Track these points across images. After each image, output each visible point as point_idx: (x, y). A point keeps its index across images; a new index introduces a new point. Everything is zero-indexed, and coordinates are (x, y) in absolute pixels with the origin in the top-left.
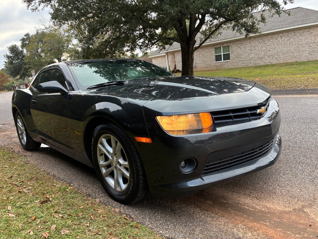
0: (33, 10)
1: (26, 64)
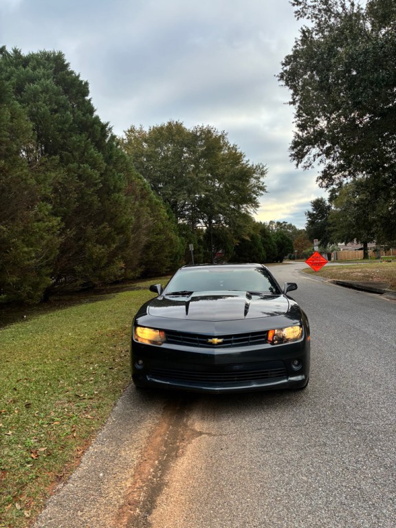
1: (329, 225)
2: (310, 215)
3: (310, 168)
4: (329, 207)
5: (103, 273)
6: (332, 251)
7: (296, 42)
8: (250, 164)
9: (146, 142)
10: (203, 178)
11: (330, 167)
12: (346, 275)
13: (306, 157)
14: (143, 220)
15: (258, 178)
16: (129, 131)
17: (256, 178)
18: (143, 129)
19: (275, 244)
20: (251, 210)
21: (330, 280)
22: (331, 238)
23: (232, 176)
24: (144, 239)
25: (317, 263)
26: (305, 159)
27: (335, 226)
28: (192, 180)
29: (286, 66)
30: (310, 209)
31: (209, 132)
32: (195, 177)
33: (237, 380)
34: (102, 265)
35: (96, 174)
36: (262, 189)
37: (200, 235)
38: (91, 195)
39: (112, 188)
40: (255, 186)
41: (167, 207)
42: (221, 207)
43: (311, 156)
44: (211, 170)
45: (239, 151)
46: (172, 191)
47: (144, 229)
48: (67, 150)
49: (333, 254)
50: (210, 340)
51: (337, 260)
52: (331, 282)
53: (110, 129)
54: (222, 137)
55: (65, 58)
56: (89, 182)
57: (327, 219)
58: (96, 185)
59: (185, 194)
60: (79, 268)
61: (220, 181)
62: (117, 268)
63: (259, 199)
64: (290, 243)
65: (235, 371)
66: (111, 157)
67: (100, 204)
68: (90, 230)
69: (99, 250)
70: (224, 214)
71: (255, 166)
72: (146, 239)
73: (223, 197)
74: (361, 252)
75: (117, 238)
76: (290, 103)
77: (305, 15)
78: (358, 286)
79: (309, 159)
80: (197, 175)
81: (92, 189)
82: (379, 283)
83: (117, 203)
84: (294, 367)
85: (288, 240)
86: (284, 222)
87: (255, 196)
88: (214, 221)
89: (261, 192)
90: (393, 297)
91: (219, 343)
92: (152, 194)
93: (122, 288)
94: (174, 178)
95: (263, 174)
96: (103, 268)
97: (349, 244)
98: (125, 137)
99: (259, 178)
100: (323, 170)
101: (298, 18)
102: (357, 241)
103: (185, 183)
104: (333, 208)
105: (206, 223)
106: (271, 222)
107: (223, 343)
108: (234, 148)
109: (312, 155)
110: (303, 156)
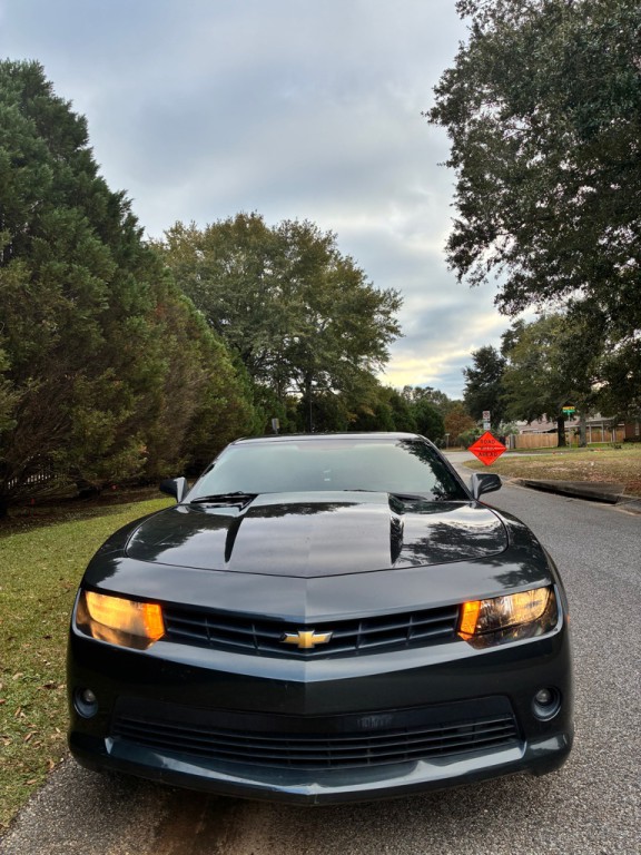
0: (473, 281)
1: (503, 391)
2: (471, 375)
3: (481, 283)
4: (502, 363)
5: (107, 464)
6: (507, 435)
7: (462, 48)
8: (375, 288)
9: (200, 248)
10: (297, 308)
11: (519, 278)
12: (539, 471)
13: (475, 263)
14: (189, 372)
15: (386, 313)
16: (172, 231)
17: (383, 313)
18: (197, 229)
19: (415, 423)
20: (375, 365)
21: (515, 479)
22: (506, 413)
23: (344, 306)
24: (190, 407)
25: (487, 452)
26: (473, 267)
27: (513, 392)
28: (278, 311)
29: (442, 94)
30: (472, 365)
31: (307, 231)
32: (283, 306)
33: (373, 760)
34: (105, 449)
35: (99, 286)
36: (394, 330)
37: (292, 406)
38: (87, 322)
39: (128, 309)
40: (382, 326)
41: (233, 356)
42: (325, 359)
43: (482, 262)
44: (309, 296)
45: (355, 267)
46: (244, 330)
47: (190, 389)
48: (41, 235)
49: (507, 439)
50: (291, 637)
51: (514, 449)
52: (517, 483)
53: (127, 205)
54: (328, 241)
55: (45, 73)
56: (84, 297)
57: (499, 381)
58: (98, 305)
59: (265, 335)
60: (58, 454)
61: (325, 314)
62: (133, 454)
63: (389, 348)
64: (439, 420)
65: (367, 733)
66: (127, 254)
67: (103, 340)
68: (81, 383)
69: (96, 421)
70: (332, 371)
71: (382, 292)
72: (194, 406)
73: (329, 342)
74: (555, 436)
75: (134, 399)
76: (449, 164)
77: (475, 10)
78: (567, 489)
79: (479, 267)
80: (286, 304)
81: (88, 312)
82: (601, 485)
83: (134, 334)
84: (541, 712)
85: (436, 416)
86: (428, 388)
87: (381, 341)
88: (314, 383)
89: (393, 335)
90: (636, 508)
91: (319, 647)
92: (208, 332)
93: (152, 492)
94: (248, 309)
95: (395, 306)
96: (107, 455)
97: (535, 422)
98: (166, 241)
99: (389, 313)
100: (506, 283)
101: (463, 15)
102: (548, 419)
103: (266, 316)
104: (508, 363)
105: (300, 386)
106: (407, 388)
107: (333, 643)
108: (349, 262)
109: (484, 262)
110: (469, 262)
